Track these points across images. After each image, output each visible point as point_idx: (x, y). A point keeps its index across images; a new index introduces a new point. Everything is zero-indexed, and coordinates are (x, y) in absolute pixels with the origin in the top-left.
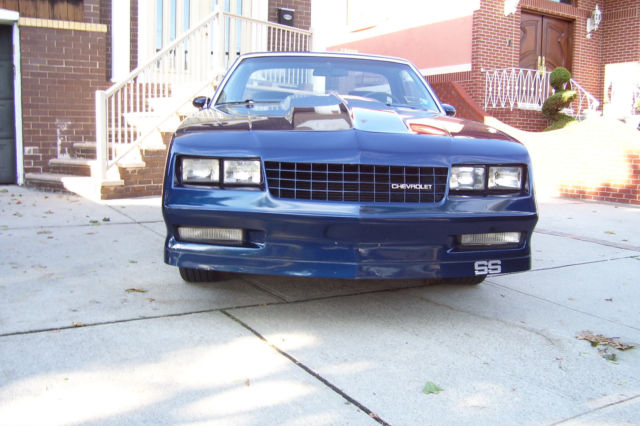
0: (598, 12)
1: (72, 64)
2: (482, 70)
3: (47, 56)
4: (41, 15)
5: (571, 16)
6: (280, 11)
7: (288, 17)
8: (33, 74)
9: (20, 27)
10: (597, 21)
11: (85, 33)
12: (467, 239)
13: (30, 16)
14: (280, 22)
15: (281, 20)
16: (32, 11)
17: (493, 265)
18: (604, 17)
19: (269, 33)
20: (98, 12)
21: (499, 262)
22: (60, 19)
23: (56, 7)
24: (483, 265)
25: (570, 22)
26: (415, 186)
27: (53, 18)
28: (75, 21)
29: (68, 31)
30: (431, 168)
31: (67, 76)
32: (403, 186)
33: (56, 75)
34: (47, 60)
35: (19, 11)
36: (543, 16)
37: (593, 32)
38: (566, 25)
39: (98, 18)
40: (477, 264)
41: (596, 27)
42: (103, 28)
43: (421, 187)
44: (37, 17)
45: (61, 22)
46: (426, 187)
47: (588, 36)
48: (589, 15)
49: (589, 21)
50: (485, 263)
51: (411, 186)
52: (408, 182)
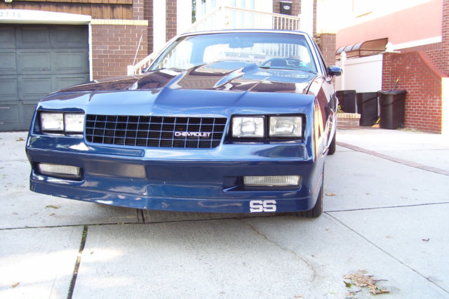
1: (124, 48)
3: (109, 43)
4: (105, 16)
6: (281, 3)
7: (287, 8)
8: (99, 56)
9: (92, 25)
11: (134, 26)
12: (250, 180)
13: (98, 18)
14: (281, 13)
15: (282, 11)
16: (99, 14)
17: (268, 204)
19: (276, 20)
20: (143, 12)
21: (274, 202)
22: (118, 18)
23: (115, 10)
24: (258, 204)
26: (194, 134)
27: (113, 18)
28: (127, 19)
29: (122, 26)
30: (212, 119)
31: (122, 56)
32: (185, 134)
33: (114, 56)
34: (108, 46)
35: (91, 15)
39: (143, 16)
40: (252, 203)
42: (146, 23)
43: (200, 134)
44: (102, 18)
45: (117, 20)
46: (205, 134)
50: (260, 202)
51: (192, 133)
52: (189, 131)
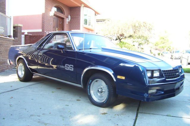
0: (69, 17)
2: (45, 31)
5: (64, 17)
10: (70, 19)
18: (71, 18)
25: (63, 19)
36: (57, 17)
37: (68, 22)
38: (62, 20)
41: (69, 21)
47: (67, 23)
48: (67, 17)
49: (67, 19)
